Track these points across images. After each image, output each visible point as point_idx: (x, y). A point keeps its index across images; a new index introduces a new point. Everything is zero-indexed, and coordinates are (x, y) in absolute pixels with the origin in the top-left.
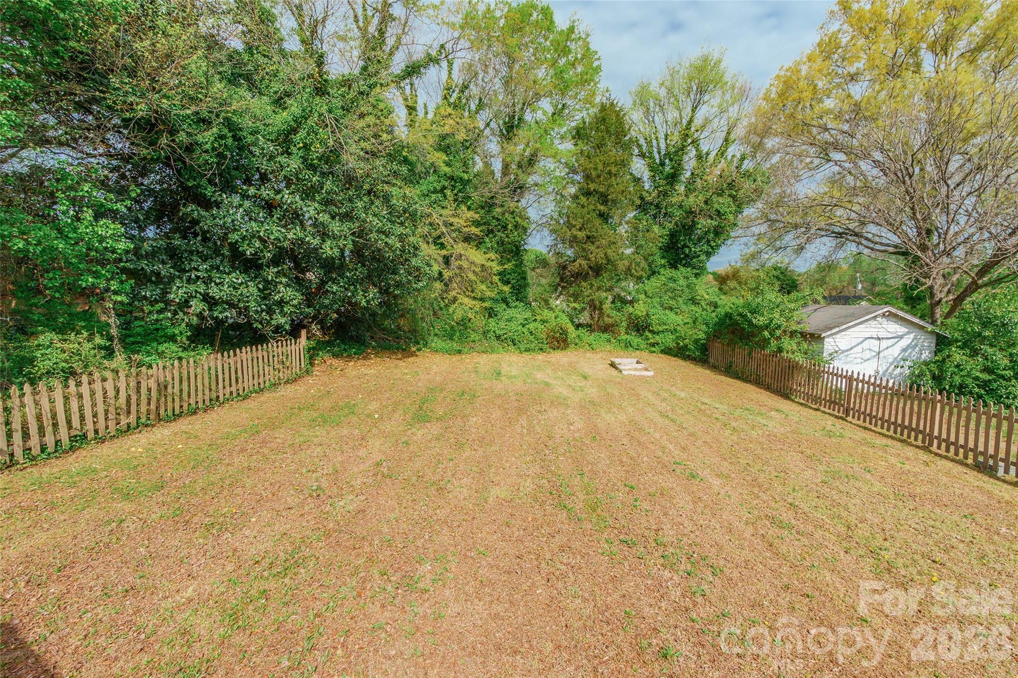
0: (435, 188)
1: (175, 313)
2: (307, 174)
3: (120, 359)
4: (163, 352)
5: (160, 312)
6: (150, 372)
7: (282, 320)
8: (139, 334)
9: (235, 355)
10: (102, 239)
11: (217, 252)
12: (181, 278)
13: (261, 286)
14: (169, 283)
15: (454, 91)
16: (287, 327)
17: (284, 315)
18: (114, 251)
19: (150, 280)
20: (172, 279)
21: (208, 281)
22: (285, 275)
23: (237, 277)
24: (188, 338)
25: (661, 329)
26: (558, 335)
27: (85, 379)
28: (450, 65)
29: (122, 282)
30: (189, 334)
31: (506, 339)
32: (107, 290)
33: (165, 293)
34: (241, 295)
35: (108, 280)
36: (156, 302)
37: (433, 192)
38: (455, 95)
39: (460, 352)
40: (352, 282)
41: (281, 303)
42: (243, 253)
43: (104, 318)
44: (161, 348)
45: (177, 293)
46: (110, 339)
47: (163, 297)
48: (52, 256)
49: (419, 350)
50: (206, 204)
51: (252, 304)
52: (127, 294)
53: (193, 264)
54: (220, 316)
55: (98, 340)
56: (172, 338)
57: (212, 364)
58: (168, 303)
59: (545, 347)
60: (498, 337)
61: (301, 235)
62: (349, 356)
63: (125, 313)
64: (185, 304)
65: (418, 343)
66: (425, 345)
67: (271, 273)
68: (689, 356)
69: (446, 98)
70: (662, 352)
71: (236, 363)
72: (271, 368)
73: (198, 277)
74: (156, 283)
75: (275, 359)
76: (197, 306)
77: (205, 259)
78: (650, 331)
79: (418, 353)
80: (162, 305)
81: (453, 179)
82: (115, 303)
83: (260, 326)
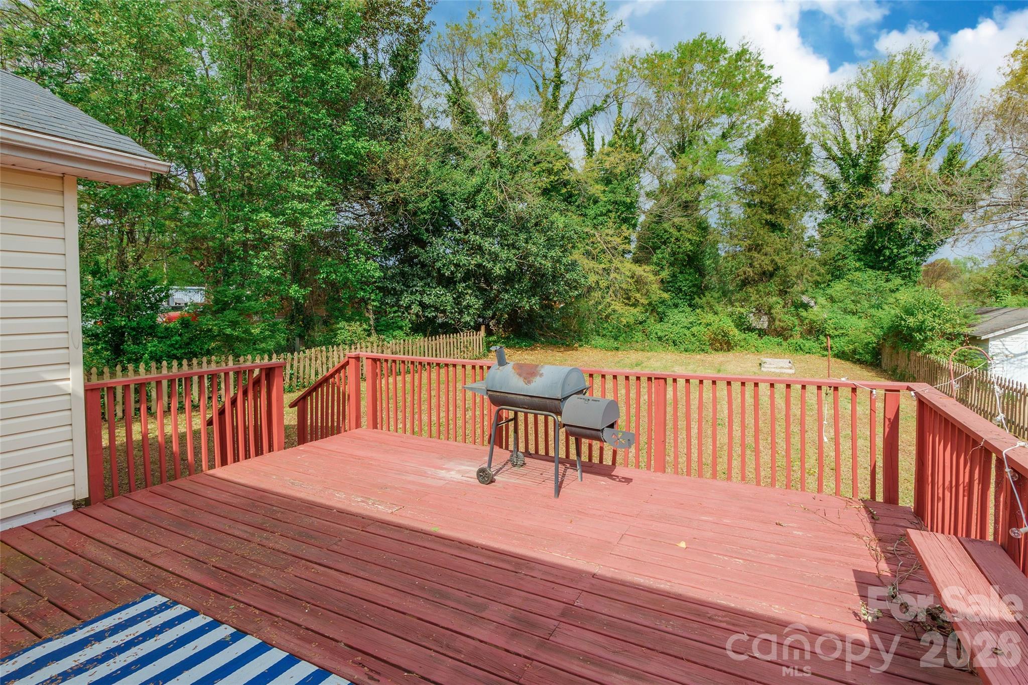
0: (602, 212)
1: (403, 313)
2: (485, 220)
3: (374, 338)
4: (396, 336)
5: (395, 312)
6: (389, 345)
7: (468, 319)
8: (383, 325)
9: (436, 339)
10: (369, 271)
11: (429, 274)
12: (407, 291)
13: (454, 296)
14: (401, 295)
15: (624, 126)
16: (472, 324)
17: (469, 314)
18: (373, 277)
19: (390, 293)
20: (402, 292)
21: (422, 293)
22: (470, 288)
23: (440, 290)
24: (410, 328)
25: (837, 333)
26: (720, 337)
27: (358, 345)
28: (620, 105)
29: (376, 295)
30: (410, 325)
31: (667, 340)
32: (369, 299)
33: (398, 300)
34: (442, 301)
35: (370, 293)
36: (393, 306)
37: (600, 216)
38: (625, 129)
39: (617, 349)
40: (520, 292)
41: (468, 307)
42: (444, 275)
43: (367, 315)
44: (395, 333)
45: (405, 300)
46: (370, 326)
47: (397, 304)
48: (346, 283)
49: (580, 346)
50: (423, 244)
51: (449, 308)
52: (378, 301)
53: (415, 283)
54: (429, 315)
55: (365, 326)
56: (401, 328)
57: (422, 344)
58: (400, 306)
59: (707, 348)
60: (660, 338)
61: (480, 261)
62: (521, 348)
63: (378, 312)
64: (408, 307)
65: (581, 340)
66: (587, 343)
67: (461, 287)
68: (858, 360)
69: (616, 133)
70: (836, 356)
71: (436, 344)
72: (459, 350)
73: (417, 291)
74: (394, 295)
75: (462, 344)
76: (415, 309)
77: (421, 279)
78: (826, 336)
79: (579, 349)
80: (396, 308)
81: (617, 203)
82: (373, 306)
83: (453, 322)
